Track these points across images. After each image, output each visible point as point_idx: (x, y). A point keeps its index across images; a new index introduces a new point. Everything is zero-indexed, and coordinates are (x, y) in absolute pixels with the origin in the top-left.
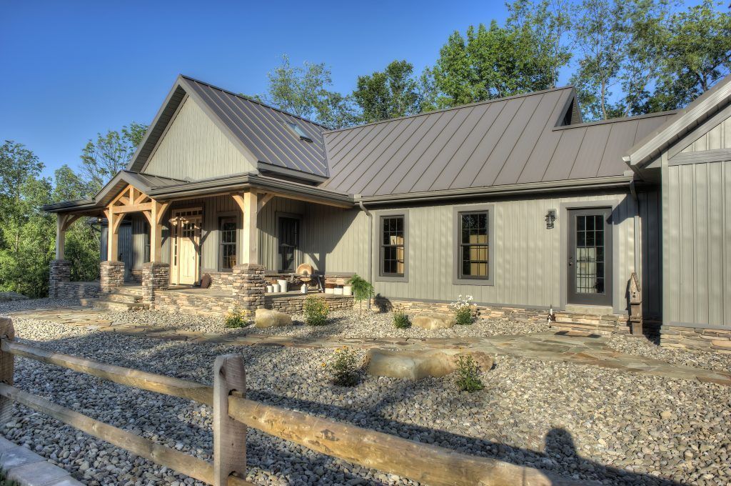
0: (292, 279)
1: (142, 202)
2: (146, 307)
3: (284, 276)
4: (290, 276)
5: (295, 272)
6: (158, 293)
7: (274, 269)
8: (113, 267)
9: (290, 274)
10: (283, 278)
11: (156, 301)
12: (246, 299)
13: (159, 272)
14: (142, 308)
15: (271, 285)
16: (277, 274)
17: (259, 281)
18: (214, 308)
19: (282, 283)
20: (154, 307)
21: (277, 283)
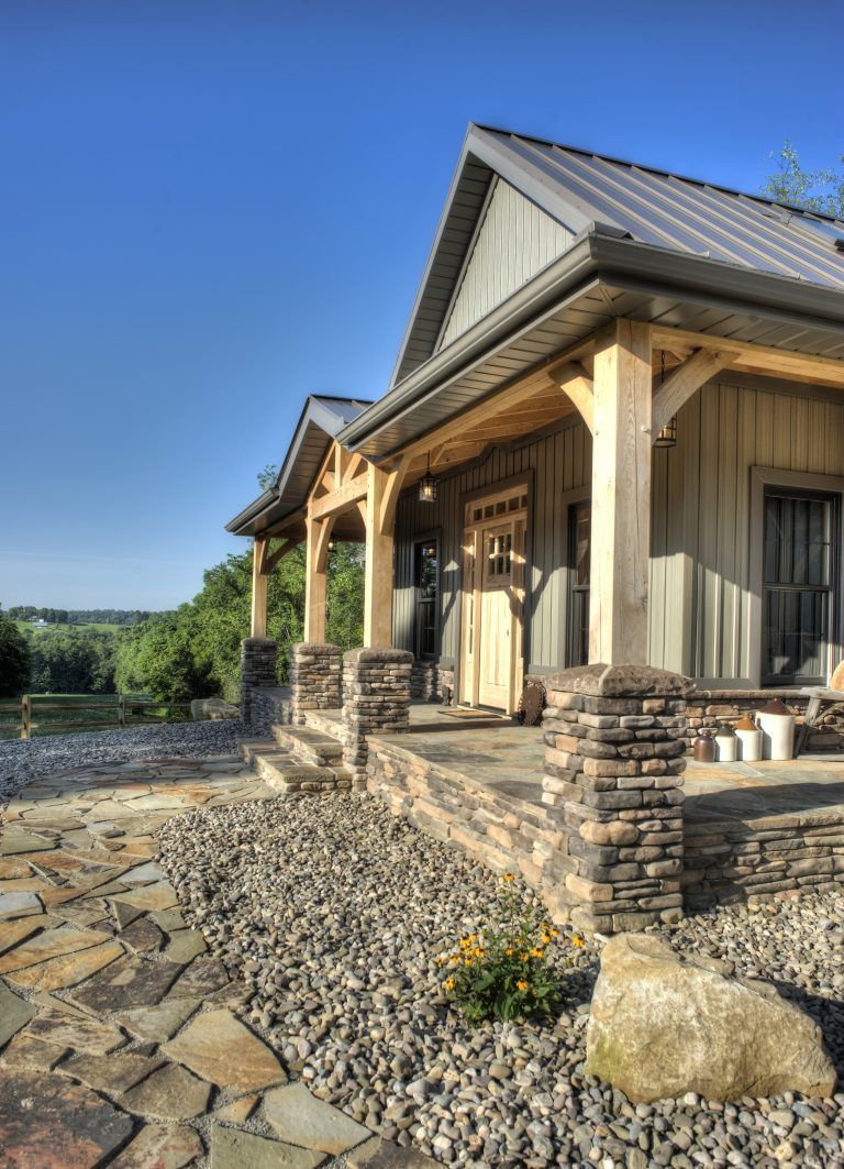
0: (813, 709)
1: (355, 476)
2: (341, 784)
3: (783, 699)
4: (805, 700)
5: (820, 682)
6: (374, 743)
7: (747, 673)
8: (308, 658)
9: (805, 691)
10: (780, 706)
11: (370, 768)
12: (590, 831)
13: (380, 678)
14: (328, 785)
15: (730, 731)
16: (758, 692)
17: (658, 747)
18: (493, 831)
19: (775, 726)
20: (363, 785)
21: (753, 725)
